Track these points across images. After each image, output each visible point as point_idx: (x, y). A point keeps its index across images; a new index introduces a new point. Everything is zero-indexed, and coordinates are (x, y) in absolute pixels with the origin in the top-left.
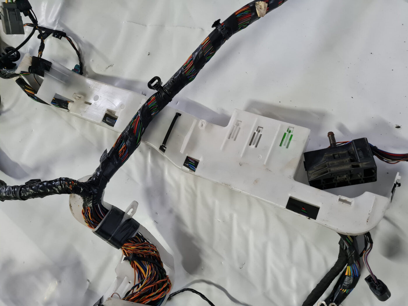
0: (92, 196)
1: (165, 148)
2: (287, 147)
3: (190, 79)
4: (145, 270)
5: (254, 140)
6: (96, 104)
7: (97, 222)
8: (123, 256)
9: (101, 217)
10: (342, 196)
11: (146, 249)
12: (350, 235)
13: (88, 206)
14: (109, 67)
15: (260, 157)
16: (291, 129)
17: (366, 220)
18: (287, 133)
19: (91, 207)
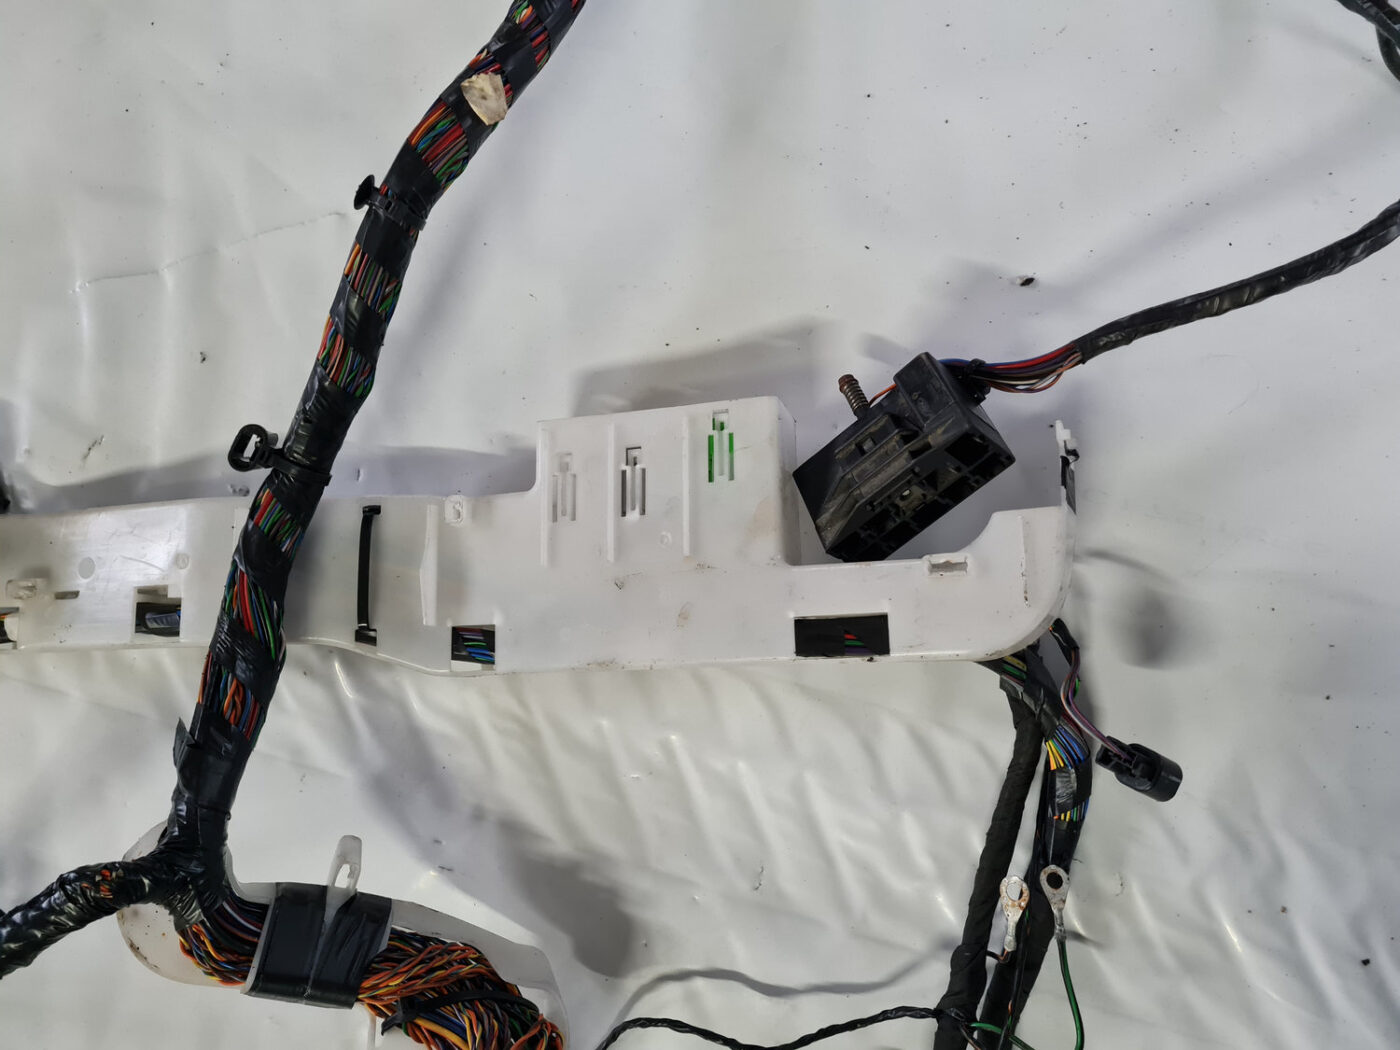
0: (190, 887)
1: (372, 634)
2: (732, 477)
3: (358, 393)
4: (460, 1032)
5: (629, 496)
6: (94, 589)
7: (241, 958)
8: (374, 1022)
9: (251, 938)
10: (934, 555)
11: (441, 968)
12: (1012, 653)
13: (191, 922)
14: (90, 449)
15: (666, 540)
16: (722, 418)
17: (1023, 595)
18: (715, 433)
19: (202, 922)
